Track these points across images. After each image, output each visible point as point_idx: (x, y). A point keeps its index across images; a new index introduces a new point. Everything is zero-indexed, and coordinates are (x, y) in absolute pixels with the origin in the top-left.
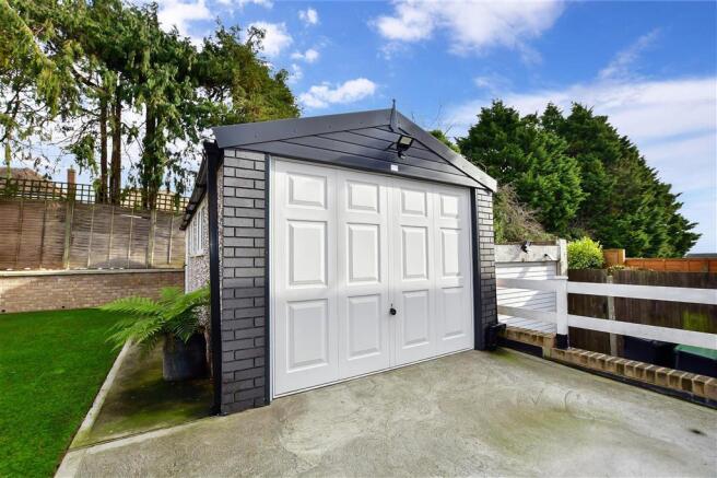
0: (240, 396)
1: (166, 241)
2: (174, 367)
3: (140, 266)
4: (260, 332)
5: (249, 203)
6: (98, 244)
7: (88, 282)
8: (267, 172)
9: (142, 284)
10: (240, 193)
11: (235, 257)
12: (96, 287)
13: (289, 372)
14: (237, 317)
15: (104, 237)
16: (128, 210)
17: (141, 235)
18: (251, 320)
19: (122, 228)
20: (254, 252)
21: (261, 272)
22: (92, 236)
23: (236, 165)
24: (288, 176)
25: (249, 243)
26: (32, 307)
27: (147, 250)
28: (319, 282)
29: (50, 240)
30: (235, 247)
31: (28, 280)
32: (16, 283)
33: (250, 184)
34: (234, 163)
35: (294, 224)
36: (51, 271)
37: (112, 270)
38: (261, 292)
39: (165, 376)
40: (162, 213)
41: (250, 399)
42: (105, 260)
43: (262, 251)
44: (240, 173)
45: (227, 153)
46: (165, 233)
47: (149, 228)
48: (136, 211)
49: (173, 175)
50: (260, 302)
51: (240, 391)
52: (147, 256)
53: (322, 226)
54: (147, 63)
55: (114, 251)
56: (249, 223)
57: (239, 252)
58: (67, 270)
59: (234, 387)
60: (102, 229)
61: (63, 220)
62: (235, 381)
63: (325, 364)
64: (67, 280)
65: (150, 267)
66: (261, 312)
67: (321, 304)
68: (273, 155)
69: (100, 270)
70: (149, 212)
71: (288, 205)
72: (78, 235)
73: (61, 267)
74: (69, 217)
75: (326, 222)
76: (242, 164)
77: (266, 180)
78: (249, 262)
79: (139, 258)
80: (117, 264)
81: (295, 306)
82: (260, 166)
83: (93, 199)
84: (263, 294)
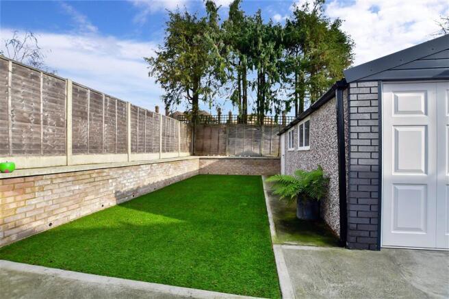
0: (360, 240)
1: (269, 142)
2: (305, 213)
3: (256, 155)
4: (375, 202)
5: (367, 116)
6: (239, 144)
7: (237, 162)
8: (379, 94)
9: (259, 165)
10: (361, 110)
11: (358, 152)
12: (240, 165)
13: (393, 232)
14: (359, 190)
15: (241, 140)
16: (252, 126)
17: (257, 138)
18: (369, 193)
19: (249, 136)
20: (371, 149)
21: (376, 162)
22: (237, 140)
23: (357, 92)
24: (393, 94)
25: (368, 142)
26: (216, 173)
27: (260, 147)
28: (420, 171)
29: (221, 142)
30: (358, 146)
31: (216, 160)
32: (212, 161)
33: (368, 103)
34: (357, 91)
35: (398, 129)
36: (222, 157)
37: (245, 157)
38: (376, 175)
39: (299, 217)
40: (267, 127)
41: (367, 243)
42: (242, 152)
43: (377, 148)
44: (361, 97)
45: (352, 85)
46: (269, 137)
47: (261, 135)
48: (255, 126)
49: (274, 104)
50: (375, 182)
51: (360, 237)
52: (260, 150)
53: (423, 130)
54: (260, 44)
55: (246, 147)
56: (368, 129)
57: (361, 149)
58: (228, 157)
59: (357, 233)
60: (240, 137)
61: (225, 133)
62: (357, 229)
63: (424, 233)
64: (229, 161)
65: (261, 156)
66: (376, 188)
67: (422, 188)
68: (383, 80)
69: (240, 157)
70: (260, 127)
71: (393, 115)
72: (231, 139)
73: (225, 155)
74: (228, 131)
75: (426, 126)
76: (362, 91)
77: (379, 100)
78: (368, 155)
79: (257, 151)
80: (247, 154)
81: (399, 187)
82: (374, 90)
83: (236, 122)
84: (377, 177)
